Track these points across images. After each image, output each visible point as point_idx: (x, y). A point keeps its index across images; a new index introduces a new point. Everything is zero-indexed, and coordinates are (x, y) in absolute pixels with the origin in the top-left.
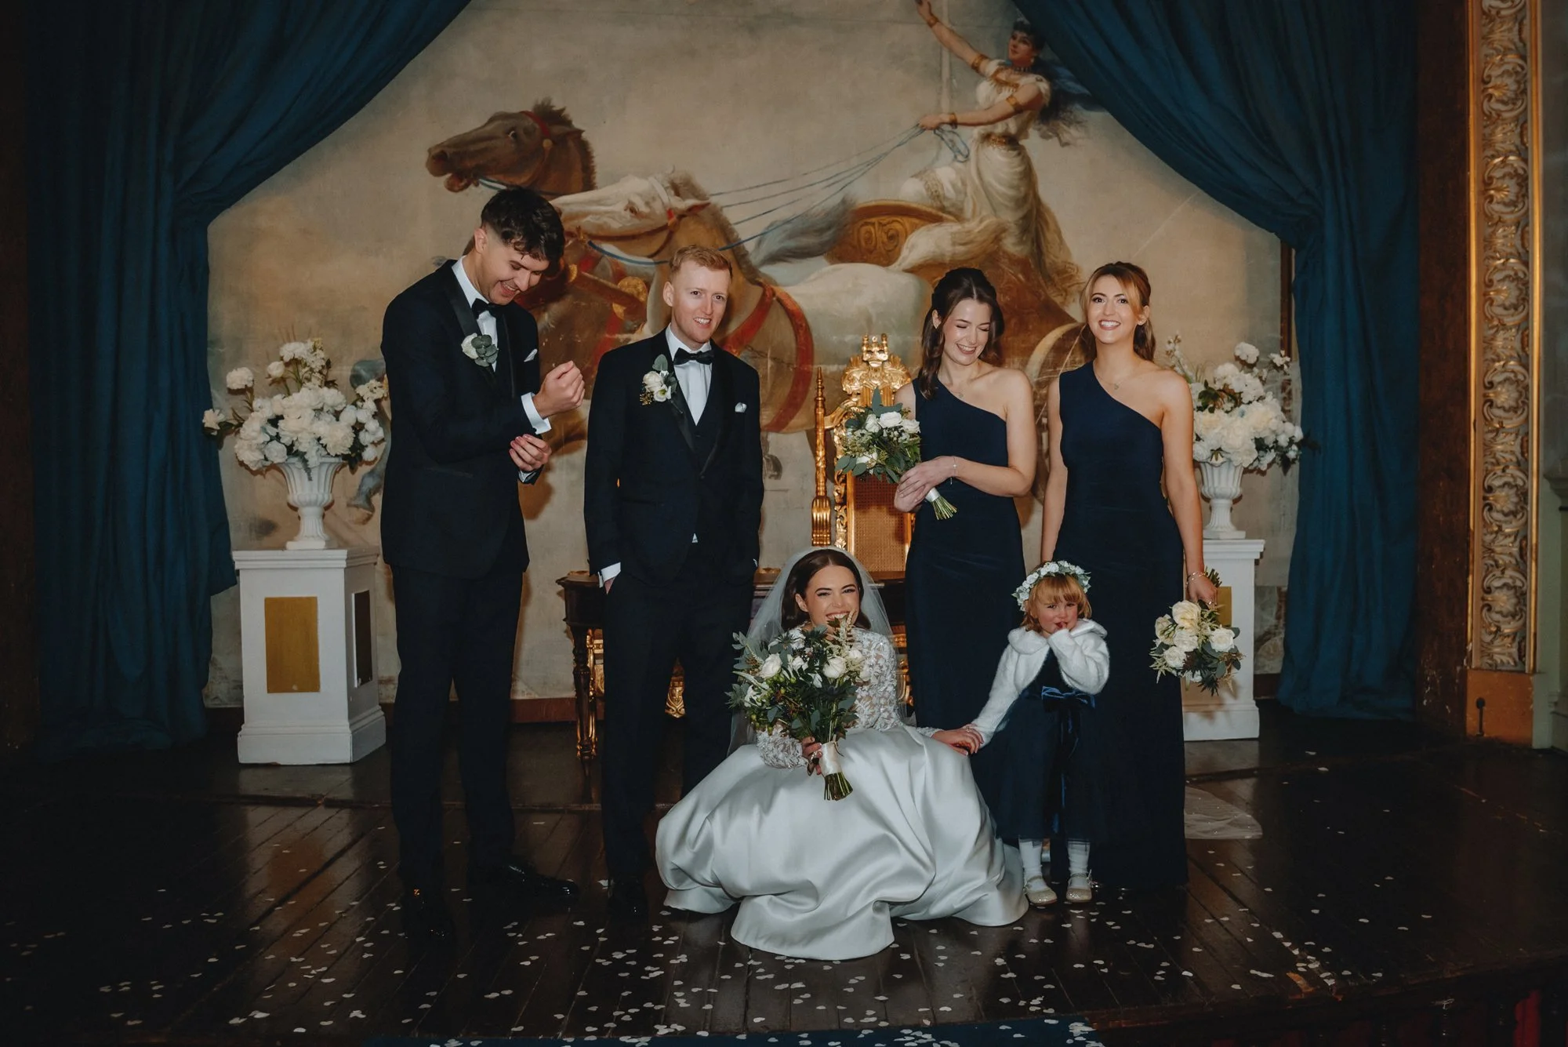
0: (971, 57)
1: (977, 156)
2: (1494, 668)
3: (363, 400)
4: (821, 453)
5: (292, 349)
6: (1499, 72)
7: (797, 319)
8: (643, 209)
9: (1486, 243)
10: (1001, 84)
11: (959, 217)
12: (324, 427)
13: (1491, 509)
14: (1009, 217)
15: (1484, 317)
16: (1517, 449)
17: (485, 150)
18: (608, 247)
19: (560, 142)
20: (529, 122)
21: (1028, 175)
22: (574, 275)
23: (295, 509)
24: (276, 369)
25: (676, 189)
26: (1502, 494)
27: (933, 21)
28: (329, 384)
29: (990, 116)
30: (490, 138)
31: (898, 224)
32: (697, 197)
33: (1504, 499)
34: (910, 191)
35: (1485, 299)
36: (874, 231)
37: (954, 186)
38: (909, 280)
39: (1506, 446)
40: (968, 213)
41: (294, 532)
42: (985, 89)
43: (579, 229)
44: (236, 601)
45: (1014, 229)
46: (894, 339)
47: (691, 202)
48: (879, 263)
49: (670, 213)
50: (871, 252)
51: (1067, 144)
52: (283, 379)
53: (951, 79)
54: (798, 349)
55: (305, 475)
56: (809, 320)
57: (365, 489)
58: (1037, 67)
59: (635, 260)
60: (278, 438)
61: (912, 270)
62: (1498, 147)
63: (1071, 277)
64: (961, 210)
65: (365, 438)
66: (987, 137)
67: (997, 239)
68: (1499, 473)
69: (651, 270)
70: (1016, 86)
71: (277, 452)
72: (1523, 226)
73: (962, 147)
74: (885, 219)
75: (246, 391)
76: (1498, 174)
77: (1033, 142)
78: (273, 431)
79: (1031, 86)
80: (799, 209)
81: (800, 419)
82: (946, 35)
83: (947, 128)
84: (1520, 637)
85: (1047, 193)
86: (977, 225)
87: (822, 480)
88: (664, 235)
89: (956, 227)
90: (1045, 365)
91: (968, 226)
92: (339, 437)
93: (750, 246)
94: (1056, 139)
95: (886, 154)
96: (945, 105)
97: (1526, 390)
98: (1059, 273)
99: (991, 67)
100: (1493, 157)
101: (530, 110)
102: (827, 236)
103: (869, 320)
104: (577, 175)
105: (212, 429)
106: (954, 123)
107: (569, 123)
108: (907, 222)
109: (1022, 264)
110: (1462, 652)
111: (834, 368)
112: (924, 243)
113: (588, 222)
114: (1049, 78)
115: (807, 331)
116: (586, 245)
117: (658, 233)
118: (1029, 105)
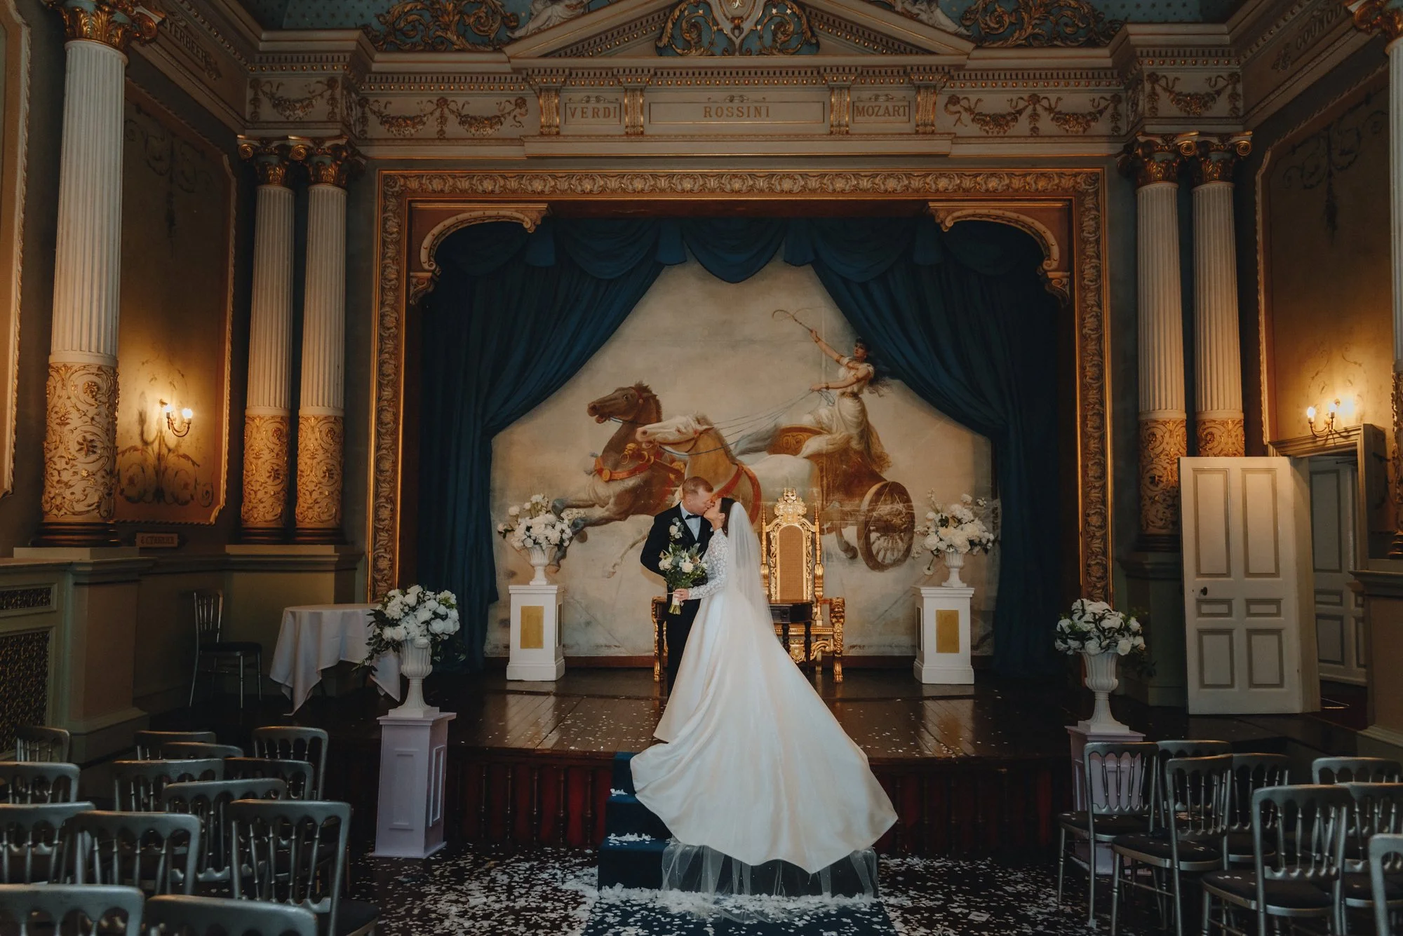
0: (836, 357)
1: (839, 404)
3: (563, 519)
4: (764, 543)
5: (537, 498)
6: (1090, 364)
7: (754, 481)
8: (684, 430)
9: (1085, 447)
10: (851, 368)
11: (830, 432)
12: (549, 532)
13: (1090, 576)
14: (854, 432)
16: (1102, 546)
17: (614, 404)
18: (667, 448)
19: (646, 400)
20: (633, 392)
21: (863, 411)
22: (652, 461)
23: (533, 567)
24: (528, 506)
25: (699, 421)
26: (1095, 568)
27: (818, 340)
28: (547, 512)
29: (845, 384)
30: (616, 399)
31: (801, 436)
32: (708, 424)
33: (1096, 571)
34: (807, 420)
36: (790, 439)
37: (828, 418)
39: (1096, 545)
40: (834, 429)
41: (531, 577)
42: (842, 372)
43: (654, 440)
44: (507, 606)
45: (856, 437)
46: (799, 489)
47: (705, 427)
48: (792, 454)
49: (696, 432)
50: (788, 449)
51: (883, 396)
52: (530, 510)
53: (826, 368)
54: (754, 494)
55: (540, 552)
56: (760, 481)
57: (557, 557)
58: (867, 360)
59: (680, 454)
60: (530, 537)
61: (807, 458)
62: (1091, 400)
63: (884, 459)
64: (831, 429)
65: (565, 536)
66: (843, 394)
67: (848, 442)
68: (1094, 557)
69: (687, 458)
70: (858, 369)
71: (529, 543)
72: (1102, 438)
73: (831, 399)
74: (795, 434)
75: (517, 516)
76: (1091, 413)
77: (866, 396)
78: (527, 533)
79: (864, 369)
80: (754, 430)
82: (824, 347)
83: (825, 390)
85: (871, 419)
86: (839, 435)
87: (764, 555)
88: (692, 442)
89: (829, 437)
90: (871, 502)
91: (834, 436)
92: (554, 536)
93: (732, 447)
94: (876, 395)
95: (794, 404)
97: (1105, 519)
98: (879, 458)
99: (846, 360)
100: (1088, 405)
101: (633, 385)
102: (768, 442)
103: (787, 480)
104: (654, 415)
105: (500, 533)
106: (827, 388)
107: (651, 392)
108: (805, 435)
109: (860, 453)
111: (770, 503)
112: (813, 445)
113: (659, 437)
114: (874, 364)
115: (758, 486)
116: (658, 447)
117: (691, 442)
118: (863, 378)
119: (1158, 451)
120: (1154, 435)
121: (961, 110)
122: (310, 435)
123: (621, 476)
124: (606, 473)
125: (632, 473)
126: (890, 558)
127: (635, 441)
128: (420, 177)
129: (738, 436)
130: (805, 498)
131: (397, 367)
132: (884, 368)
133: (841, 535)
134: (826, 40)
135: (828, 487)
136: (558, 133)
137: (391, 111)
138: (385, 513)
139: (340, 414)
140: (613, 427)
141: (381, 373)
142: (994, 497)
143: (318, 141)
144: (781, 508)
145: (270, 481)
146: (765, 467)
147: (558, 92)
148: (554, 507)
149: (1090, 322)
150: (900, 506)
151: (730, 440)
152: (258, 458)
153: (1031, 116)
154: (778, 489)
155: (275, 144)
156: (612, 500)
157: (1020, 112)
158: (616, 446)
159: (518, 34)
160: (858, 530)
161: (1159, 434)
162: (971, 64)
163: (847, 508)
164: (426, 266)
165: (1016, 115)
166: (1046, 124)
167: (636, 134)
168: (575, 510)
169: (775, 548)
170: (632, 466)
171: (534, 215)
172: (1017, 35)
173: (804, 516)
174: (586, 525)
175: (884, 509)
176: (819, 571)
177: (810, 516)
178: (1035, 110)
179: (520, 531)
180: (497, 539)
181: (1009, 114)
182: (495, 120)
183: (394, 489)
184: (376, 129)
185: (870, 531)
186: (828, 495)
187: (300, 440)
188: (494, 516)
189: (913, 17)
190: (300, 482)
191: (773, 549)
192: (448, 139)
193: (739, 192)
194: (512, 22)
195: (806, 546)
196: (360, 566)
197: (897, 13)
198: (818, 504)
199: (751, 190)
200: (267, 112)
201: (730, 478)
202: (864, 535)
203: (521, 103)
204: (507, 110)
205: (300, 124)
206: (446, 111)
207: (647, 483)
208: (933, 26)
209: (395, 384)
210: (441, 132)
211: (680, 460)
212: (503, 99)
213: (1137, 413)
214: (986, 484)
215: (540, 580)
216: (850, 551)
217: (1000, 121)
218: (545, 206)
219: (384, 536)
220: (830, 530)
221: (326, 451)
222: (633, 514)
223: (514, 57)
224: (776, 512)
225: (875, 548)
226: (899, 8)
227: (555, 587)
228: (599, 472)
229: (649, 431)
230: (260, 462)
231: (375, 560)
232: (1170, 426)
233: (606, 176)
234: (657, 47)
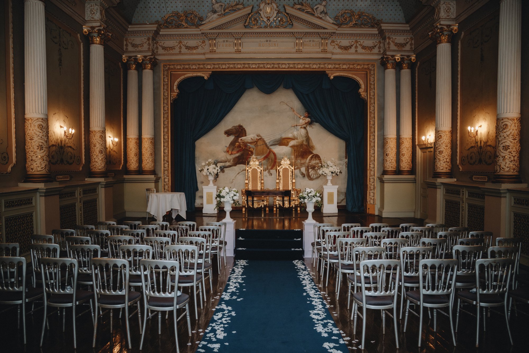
0: (299, 116)
1: (300, 130)
2: (371, 204)
3: (218, 166)
4: (278, 172)
5: (210, 160)
6: (372, 120)
7: (274, 154)
8: (253, 139)
9: (370, 144)
10: (304, 120)
11: (297, 139)
12: (214, 170)
13: (370, 182)
14: (304, 139)
15: (370, 155)
16: (374, 173)
17: (232, 131)
18: (248, 144)
19: (242, 130)
20: (238, 127)
21: (307, 133)
22: (244, 148)
23: (209, 181)
24: (207, 162)
25: (258, 136)
27: (294, 111)
28: (213, 164)
29: (302, 124)
30: (232, 129)
33: (372, 180)
34: (290, 136)
35: (370, 152)
36: (285, 141)
37: (297, 135)
38: (290, 148)
39: (372, 173)
40: (298, 138)
41: (209, 184)
42: (301, 121)
43: (244, 142)
44: (202, 192)
45: (305, 141)
46: (288, 156)
47: (260, 138)
49: (257, 139)
50: (285, 144)
51: (313, 128)
52: (208, 164)
54: (274, 158)
55: (211, 176)
57: (216, 178)
58: (308, 117)
61: (291, 147)
62: (372, 131)
65: (218, 171)
66: (301, 127)
67: (303, 142)
68: (371, 176)
69: (254, 147)
70: (306, 120)
71: (208, 174)
72: (374, 142)
74: (287, 140)
75: (204, 166)
76: (371, 135)
77: (308, 128)
78: (208, 171)
79: (308, 120)
80: (275, 138)
81: (275, 168)
82: (296, 113)
84: (374, 200)
86: (300, 140)
87: (278, 176)
89: (297, 141)
90: (309, 160)
92: (216, 172)
93: (268, 144)
95: (287, 130)
96: (295, 123)
97: (375, 165)
98: (312, 147)
99: (302, 117)
100: (371, 133)
102: (278, 142)
103: (285, 154)
104: (244, 134)
105: (200, 171)
106: (297, 126)
107: (243, 127)
108: (290, 140)
109: (306, 145)
110: (367, 201)
111: (279, 161)
112: (292, 143)
113: (246, 141)
114: (310, 118)
115: (276, 155)
116: (245, 144)
117: (255, 142)
118: (308, 123)
119: (388, 146)
120: (387, 142)
121: (335, 45)
122: (145, 143)
123: (234, 153)
124: (230, 152)
125: (238, 152)
126: (315, 176)
127: (238, 142)
128: (174, 65)
129: (269, 141)
130: (290, 159)
131: (168, 122)
132: (313, 119)
133: (300, 170)
134: (295, 24)
135: (297, 155)
136: (215, 52)
137: (165, 45)
138: (166, 165)
139: (153, 137)
140: (232, 138)
141: (164, 124)
142: (346, 158)
143: (145, 57)
144: (283, 162)
145: (135, 157)
146: (278, 150)
147: (215, 39)
148: (214, 162)
149: (372, 108)
150: (318, 161)
151: (267, 141)
152: (131, 150)
153: (355, 47)
154: (281, 156)
155: (133, 58)
156: (232, 160)
157: (352, 46)
158: (233, 144)
159: (203, 23)
160: (306, 169)
161: (389, 142)
162: (337, 32)
163: (302, 162)
164: (175, 91)
165: (351, 47)
166: (360, 50)
167: (238, 52)
168: (221, 164)
169: (281, 174)
170: (238, 150)
171: (208, 75)
172: (351, 24)
173: (290, 165)
174: (224, 168)
175: (314, 162)
176: (294, 181)
177: (291, 164)
178: (356, 45)
179: (205, 170)
180: (198, 172)
181: (349, 46)
182: (196, 48)
183: (168, 158)
184: (161, 51)
185: (309, 169)
186: (296, 158)
187: (143, 145)
188: (196, 165)
189: (321, 18)
190: (143, 157)
191: (280, 175)
192: (182, 54)
193: (269, 68)
194: (201, 19)
195: (290, 174)
196: (160, 181)
197: (316, 17)
198: (293, 161)
199: (273, 68)
200: (130, 48)
201: (267, 153)
202: (307, 170)
203: (204, 42)
204: (200, 44)
205: (140, 52)
206: (181, 45)
207: (242, 155)
208: (326, 21)
209: (168, 127)
210: (180, 51)
211: (252, 148)
212: (198, 41)
213: (384, 135)
214: (344, 154)
215: (211, 184)
216: (303, 175)
217: (346, 48)
218: (211, 72)
219: (166, 172)
220: (297, 169)
221: (150, 148)
222: (238, 164)
223: (202, 30)
224: (281, 163)
225: (310, 174)
226: (316, 15)
227: (216, 186)
228: (228, 152)
229: (243, 139)
230: (132, 151)
231: (164, 179)
232: (392, 140)
233: (230, 64)
234: (244, 25)
